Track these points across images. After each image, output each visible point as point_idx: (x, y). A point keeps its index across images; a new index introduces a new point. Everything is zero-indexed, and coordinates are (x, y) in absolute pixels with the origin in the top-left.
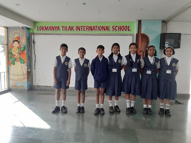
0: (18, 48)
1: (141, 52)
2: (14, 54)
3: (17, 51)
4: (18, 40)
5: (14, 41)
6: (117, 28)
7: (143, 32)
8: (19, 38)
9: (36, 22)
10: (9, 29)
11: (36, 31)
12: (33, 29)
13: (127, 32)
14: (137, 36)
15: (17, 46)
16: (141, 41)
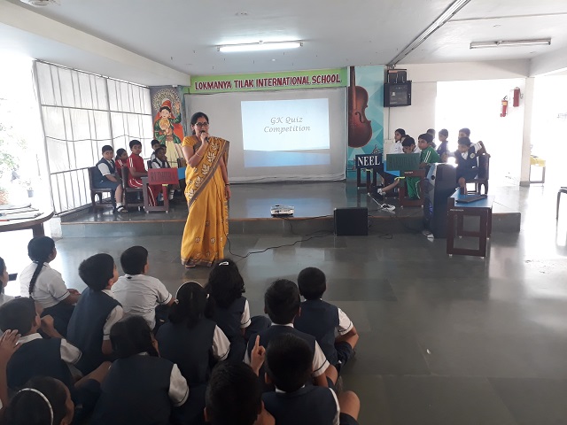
0: (169, 119)
1: (356, 114)
2: (162, 129)
3: (168, 124)
4: (168, 107)
5: (161, 109)
6: (320, 80)
7: (357, 84)
8: (169, 103)
9: (193, 77)
10: (153, 91)
11: (193, 90)
12: (188, 88)
13: (335, 84)
14: (350, 90)
15: (167, 116)
16: (356, 96)
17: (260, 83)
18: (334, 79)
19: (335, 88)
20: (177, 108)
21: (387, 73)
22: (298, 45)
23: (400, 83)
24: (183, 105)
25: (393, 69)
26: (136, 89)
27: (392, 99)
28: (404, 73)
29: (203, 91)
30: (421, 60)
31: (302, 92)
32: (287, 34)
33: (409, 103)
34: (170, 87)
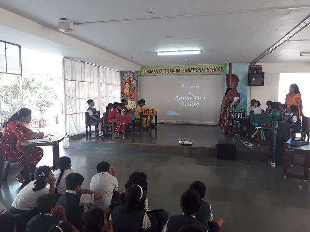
0: (129, 88)
2: (125, 93)
3: (128, 91)
4: (129, 82)
5: (126, 83)
6: (211, 70)
7: (233, 72)
8: (130, 80)
9: (143, 67)
10: (122, 73)
11: (143, 74)
12: (140, 72)
13: (220, 72)
14: (228, 76)
15: (128, 86)
16: (232, 80)
17: (178, 71)
18: (220, 69)
19: (220, 74)
20: (134, 83)
21: (250, 67)
22: (200, 52)
23: (258, 73)
24: (137, 81)
25: (254, 65)
26: (113, 72)
27: (252, 82)
28: (260, 68)
29: (148, 74)
30: (271, 61)
31: (201, 76)
32: (194, 46)
33: (263, 84)
34: (131, 72)
